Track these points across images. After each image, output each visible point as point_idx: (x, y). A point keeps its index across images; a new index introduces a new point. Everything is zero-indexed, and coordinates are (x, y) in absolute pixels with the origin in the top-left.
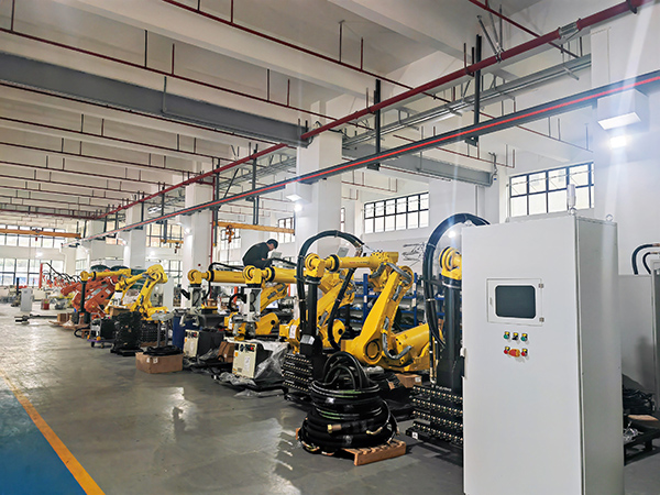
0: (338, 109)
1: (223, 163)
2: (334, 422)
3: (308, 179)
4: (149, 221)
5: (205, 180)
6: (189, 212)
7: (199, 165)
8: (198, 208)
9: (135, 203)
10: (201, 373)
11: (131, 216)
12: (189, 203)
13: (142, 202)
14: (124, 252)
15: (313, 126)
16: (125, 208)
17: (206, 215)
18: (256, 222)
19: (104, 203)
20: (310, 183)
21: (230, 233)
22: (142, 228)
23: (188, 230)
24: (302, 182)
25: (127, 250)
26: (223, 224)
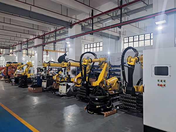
0: (81, 18)
1: (46, 33)
2: (98, 105)
3: (72, 37)
4: (23, 49)
5: (40, 37)
6: (36, 47)
7: (38, 33)
8: (39, 46)
9: (19, 44)
10: (48, 92)
11: (18, 48)
12: (35, 44)
13: (21, 44)
14: (16, 58)
15: (73, 22)
16: (16, 45)
17: (41, 47)
18: (54, 50)
19: (9, 44)
20: (73, 39)
21: (47, 53)
22: (21, 51)
23: (36, 52)
24: (70, 38)
25: (17, 57)
26: (45, 50)
